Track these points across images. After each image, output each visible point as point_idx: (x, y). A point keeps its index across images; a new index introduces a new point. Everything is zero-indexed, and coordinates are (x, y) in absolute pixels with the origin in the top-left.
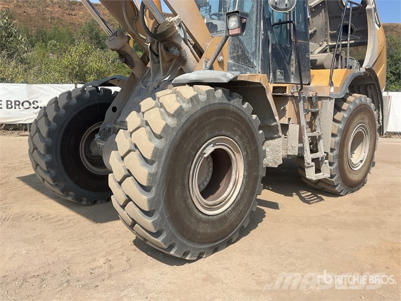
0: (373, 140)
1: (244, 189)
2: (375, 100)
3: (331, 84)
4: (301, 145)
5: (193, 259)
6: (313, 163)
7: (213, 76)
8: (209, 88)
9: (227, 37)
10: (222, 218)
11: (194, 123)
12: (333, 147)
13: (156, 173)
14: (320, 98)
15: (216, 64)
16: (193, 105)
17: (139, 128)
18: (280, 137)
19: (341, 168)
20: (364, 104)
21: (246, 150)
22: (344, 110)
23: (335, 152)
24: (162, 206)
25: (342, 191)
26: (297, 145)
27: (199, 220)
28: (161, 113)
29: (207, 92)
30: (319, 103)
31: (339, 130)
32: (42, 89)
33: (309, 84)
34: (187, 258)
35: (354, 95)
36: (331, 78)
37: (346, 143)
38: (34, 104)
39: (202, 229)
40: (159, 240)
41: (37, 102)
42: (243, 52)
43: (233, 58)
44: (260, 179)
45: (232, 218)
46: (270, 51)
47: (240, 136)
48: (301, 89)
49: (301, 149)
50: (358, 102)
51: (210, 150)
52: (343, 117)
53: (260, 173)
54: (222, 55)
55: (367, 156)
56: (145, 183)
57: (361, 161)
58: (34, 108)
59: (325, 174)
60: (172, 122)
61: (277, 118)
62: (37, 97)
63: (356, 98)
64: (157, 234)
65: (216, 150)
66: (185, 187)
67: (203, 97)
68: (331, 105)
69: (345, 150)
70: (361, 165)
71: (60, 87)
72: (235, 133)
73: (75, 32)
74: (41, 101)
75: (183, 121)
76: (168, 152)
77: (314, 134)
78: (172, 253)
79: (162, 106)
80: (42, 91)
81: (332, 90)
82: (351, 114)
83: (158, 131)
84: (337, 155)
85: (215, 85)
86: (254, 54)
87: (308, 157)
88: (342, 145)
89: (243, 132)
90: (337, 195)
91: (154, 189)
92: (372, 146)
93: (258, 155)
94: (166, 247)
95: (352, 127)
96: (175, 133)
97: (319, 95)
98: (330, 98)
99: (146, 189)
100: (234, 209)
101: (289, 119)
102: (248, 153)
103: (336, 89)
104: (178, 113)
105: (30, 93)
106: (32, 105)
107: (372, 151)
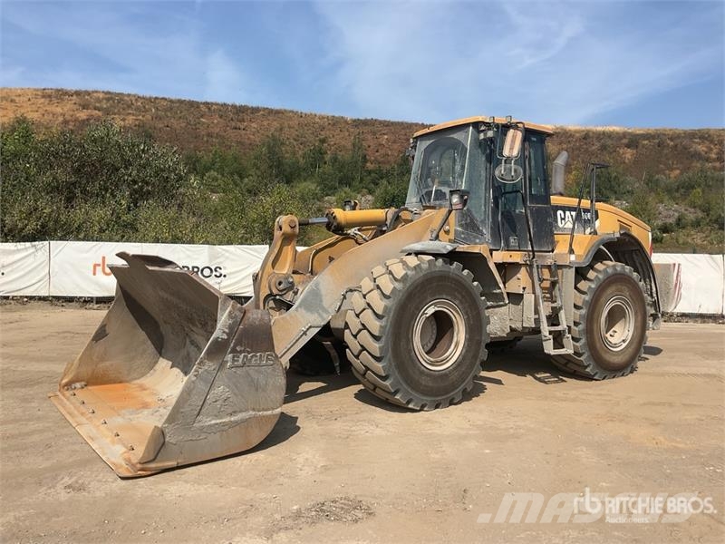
0: (639, 318)
1: (467, 351)
2: (640, 270)
3: (571, 251)
4: (537, 316)
5: (416, 408)
6: (551, 337)
7: (435, 248)
8: (431, 257)
9: (450, 212)
10: (443, 376)
11: (416, 287)
12: (578, 321)
13: (386, 326)
14: (560, 267)
15: (442, 234)
16: (417, 273)
17: (372, 290)
18: (506, 305)
19: (591, 345)
20: (620, 274)
21: (467, 313)
22: (589, 280)
23: (581, 327)
24: (390, 354)
25: (596, 374)
26: (533, 317)
27: (422, 373)
28: (390, 279)
29: (429, 261)
30: (560, 271)
31: (585, 302)
32: (227, 251)
33: (553, 251)
34: (410, 406)
35: (604, 262)
36: (571, 245)
37: (595, 317)
38: (216, 271)
39: (424, 381)
40: (387, 383)
41: (220, 269)
42: (472, 220)
43: (461, 226)
44: (483, 345)
45: (454, 377)
46: (500, 219)
47: (461, 302)
48: (534, 257)
49: (537, 321)
50: (610, 271)
51: (431, 311)
52: (590, 287)
53: (483, 338)
54: (448, 225)
55: (633, 335)
56: (376, 334)
57: (624, 341)
58: (216, 276)
59: (568, 350)
60: (399, 286)
61: (501, 285)
62: (221, 263)
63: (609, 266)
64: (384, 378)
65: (436, 312)
66: (410, 341)
67: (425, 266)
68: (571, 273)
69: (595, 325)
70: (624, 345)
71: (251, 249)
72: (456, 298)
73: (244, 157)
74: (225, 268)
75: (408, 285)
76: (395, 309)
77: (554, 305)
78: (397, 397)
79: (391, 273)
80: (227, 254)
81: (573, 258)
82: (601, 285)
83: (387, 292)
84: (583, 330)
85: (436, 256)
86: (483, 222)
87: (546, 329)
88: (591, 318)
89: (463, 297)
90: (589, 378)
91: (383, 339)
92: (639, 324)
93: (480, 320)
94: (393, 391)
95: (603, 299)
96: (401, 294)
97: (558, 263)
98: (570, 267)
99: (376, 338)
100: (455, 369)
101: (524, 288)
102: (468, 317)
103: (577, 257)
104: (405, 278)
105: (212, 257)
106: (214, 273)
107: (639, 331)
